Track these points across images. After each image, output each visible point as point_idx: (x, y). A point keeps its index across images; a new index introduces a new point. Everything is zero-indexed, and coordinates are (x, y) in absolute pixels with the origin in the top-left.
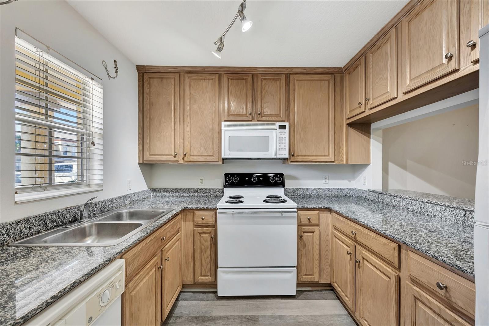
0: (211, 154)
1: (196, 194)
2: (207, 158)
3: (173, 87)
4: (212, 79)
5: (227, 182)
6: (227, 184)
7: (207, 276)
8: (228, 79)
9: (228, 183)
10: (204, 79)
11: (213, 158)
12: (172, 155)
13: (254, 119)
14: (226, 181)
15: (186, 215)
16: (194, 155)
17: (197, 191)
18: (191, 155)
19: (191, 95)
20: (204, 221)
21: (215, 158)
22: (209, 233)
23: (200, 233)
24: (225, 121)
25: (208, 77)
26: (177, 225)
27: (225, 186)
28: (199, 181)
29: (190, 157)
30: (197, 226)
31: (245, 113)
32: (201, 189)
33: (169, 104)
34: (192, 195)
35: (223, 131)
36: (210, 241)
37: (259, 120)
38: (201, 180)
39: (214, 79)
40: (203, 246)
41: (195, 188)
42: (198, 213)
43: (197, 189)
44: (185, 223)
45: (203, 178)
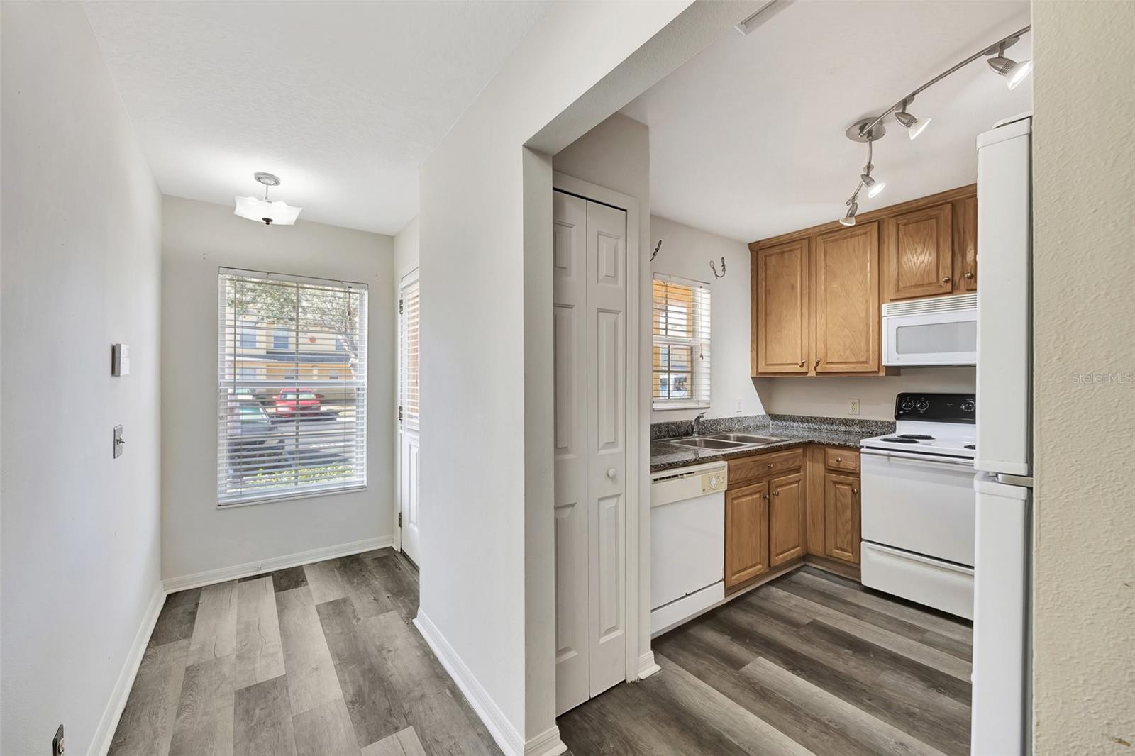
0: (863, 359)
1: (843, 428)
2: (855, 368)
3: (799, 261)
4: (865, 234)
5: (902, 409)
6: (901, 412)
7: (846, 551)
8: (898, 225)
9: (904, 411)
10: (851, 237)
11: (867, 367)
12: (798, 364)
13: (958, 289)
14: (899, 408)
15: (813, 453)
16: (832, 363)
17: (846, 422)
18: (828, 363)
19: (828, 269)
20: (842, 465)
21: (872, 366)
22: (850, 485)
23: (835, 483)
24: (892, 300)
25: (857, 232)
26: (795, 462)
27: (898, 417)
28: (850, 406)
29: (827, 366)
30: (830, 470)
31: (936, 280)
32: (852, 420)
33: (793, 287)
34: (835, 428)
35: (884, 320)
36: (852, 498)
37: (969, 288)
38: (854, 404)
39: (868, 234)
40: (839, 504)
41: (842, 417)
42: (831, 452)
43: (845, 419)
44: (811, 463)
45: (857, 401)
